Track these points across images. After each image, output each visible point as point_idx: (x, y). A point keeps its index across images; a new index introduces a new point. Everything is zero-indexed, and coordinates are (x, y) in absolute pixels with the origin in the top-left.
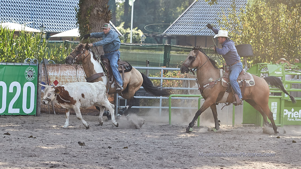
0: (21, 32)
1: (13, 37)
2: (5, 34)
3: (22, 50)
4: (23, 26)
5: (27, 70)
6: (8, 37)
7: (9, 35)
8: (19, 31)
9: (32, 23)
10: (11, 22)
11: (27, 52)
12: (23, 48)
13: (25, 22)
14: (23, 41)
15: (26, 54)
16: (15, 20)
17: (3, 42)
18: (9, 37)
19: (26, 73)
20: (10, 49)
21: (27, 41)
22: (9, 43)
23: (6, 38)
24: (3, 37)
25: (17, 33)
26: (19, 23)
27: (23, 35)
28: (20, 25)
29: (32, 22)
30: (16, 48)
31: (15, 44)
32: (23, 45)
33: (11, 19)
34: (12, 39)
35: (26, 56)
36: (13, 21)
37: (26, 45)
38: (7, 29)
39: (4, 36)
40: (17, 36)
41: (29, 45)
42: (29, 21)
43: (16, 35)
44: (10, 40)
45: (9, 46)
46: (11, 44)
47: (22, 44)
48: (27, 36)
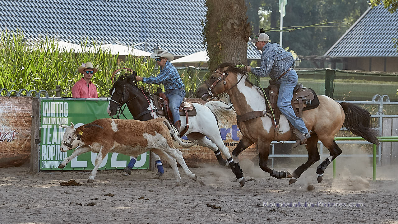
1: (117, 63)
2: (105, 60)
4: (131, 49)
6: (110, 63)
7: (110, 60)
8: (125, 55)
9: (143, 44)
10: (115, 43)
13: (135, 43)
16: (119, 40)
17: (103, 71)
21: (136, 67)
23: (106, 64)
25: (122, 58)
26: (125, 44)
27: (131, 59)
28: (126, 48)
31: (120, 72)
33: (114, 39)
34: (115, 65)
38: (108, 52)
39: (104, 62)
40: (122, 61)
42: (140, 42)
44: (113, 67)
48: (136, 61)
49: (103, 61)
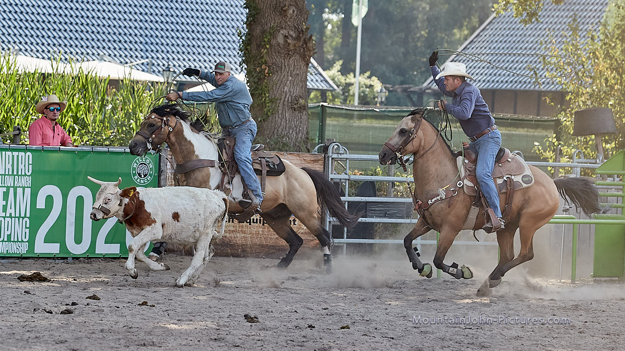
0: (122, 81)
1: (106, 93)
2: (88, 86)
3: (124, 121)
4: (128, 70)
5: (136, 162)
6: (96, 92)
7: (97, 87)
8: (118, 79)
9: (146, 63)
10: (102, 59)
11: (136, 124)
12: (128, 115)
13: (132, 60)
14: (127, 100)
15: (135, 128)
16: (110, 55)
17: (85, 103)
18: (98, 93)
19: (134, 169)
20: (99, 117)
21: (137, 100)
22: (97, 104)
23: (90, 94)
24: (85, 92)
25: (114, 83)
26: (119, 61)
27: (127, 87)
28: (121, 68)
29: (147, 60)
30: (113, 115)
31: (110, 106)
32: (128, 110)
33: (102, 54)
34: (104, 95)
35: (133, 132)
36: (105, 59)
37: (134, 109)
38: (94, 75)
39: (87, 90)
40: (114, 90)
41: (141, 109)
42: (140, 59)
43: (113, 88)
44: (100, 98)
45: (96, 112)
46: (103, 106)
47: (126, 107)
48: (136, 89)
49: (84, 88)
